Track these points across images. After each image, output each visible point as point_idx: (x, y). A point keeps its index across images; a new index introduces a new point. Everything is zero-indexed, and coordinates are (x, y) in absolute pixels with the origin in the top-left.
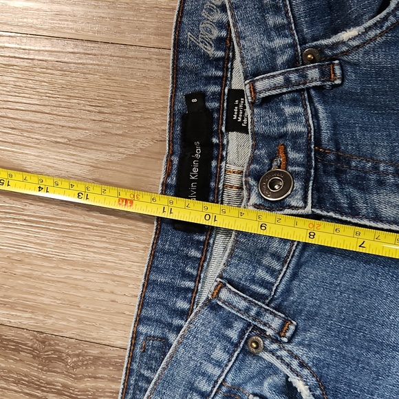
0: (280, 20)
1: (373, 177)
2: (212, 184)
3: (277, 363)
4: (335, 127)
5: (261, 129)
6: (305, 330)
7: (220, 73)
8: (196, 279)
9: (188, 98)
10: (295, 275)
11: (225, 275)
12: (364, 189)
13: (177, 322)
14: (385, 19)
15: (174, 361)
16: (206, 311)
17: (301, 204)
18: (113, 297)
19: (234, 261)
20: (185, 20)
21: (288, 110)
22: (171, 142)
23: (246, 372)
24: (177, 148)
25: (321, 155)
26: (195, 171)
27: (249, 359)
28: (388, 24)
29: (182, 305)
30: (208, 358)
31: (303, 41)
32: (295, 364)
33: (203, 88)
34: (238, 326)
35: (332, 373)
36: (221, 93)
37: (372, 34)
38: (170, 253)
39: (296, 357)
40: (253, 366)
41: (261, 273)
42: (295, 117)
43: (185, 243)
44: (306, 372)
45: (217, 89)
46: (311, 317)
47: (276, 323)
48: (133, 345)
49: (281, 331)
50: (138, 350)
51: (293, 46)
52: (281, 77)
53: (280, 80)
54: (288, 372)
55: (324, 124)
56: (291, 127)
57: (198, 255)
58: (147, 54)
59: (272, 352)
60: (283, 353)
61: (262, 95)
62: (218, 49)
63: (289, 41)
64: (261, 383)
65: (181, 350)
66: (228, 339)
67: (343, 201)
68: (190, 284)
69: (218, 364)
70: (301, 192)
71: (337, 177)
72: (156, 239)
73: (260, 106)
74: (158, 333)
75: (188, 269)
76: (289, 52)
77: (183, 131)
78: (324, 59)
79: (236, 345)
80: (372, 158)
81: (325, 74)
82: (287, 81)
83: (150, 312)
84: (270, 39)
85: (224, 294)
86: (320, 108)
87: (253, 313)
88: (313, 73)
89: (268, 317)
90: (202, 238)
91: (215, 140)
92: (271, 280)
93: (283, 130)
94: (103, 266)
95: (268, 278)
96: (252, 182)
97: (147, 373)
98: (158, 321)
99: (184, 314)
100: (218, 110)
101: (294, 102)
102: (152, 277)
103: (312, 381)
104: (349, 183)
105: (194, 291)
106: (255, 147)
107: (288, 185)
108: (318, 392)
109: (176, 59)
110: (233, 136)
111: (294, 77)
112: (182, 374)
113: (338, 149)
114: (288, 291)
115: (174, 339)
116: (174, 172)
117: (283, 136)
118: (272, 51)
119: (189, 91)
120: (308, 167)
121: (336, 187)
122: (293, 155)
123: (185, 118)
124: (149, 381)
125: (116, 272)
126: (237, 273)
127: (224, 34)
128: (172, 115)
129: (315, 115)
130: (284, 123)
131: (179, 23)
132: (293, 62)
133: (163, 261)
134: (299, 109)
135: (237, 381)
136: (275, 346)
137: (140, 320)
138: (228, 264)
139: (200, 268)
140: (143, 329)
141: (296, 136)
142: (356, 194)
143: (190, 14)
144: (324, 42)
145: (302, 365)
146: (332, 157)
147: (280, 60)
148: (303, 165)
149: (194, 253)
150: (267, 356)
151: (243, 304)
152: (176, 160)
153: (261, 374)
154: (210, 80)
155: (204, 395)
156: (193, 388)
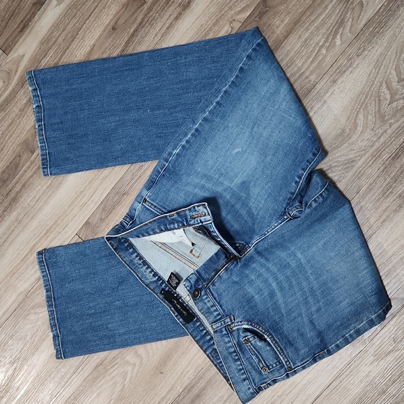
3: (237, 327)
6: (235, 314)
7: (161, 281)
8: (205, 329)
9: (161, 293)
10: (221, 306)
11: (210, 323)
13: (212, 342)
15: (221, 352)
23: (236, 337)
27: (233, 333)
29: (208, 337)
30: (226, 343)
33: (161, 288)
34: (224, 329)
35: (248, 316)
38: (194, 330)
40: (235, 334)
41: (215, 314)
44: (243, 322)
45: (164, 285)
46: (233, 310)
47: (228, 320)
48: (210, 359)
49: (231, 321)
54: (241, 326)
60: (236, 324)
64: (241, 335)
66: (225, 334)
68: (205, 331)
69: (229, 342)
74: (211, 349)
75: (201, 329)
79: (228, 334)
83: (204, 348)
85: (214, 327)
87: (223, 324)
89: (226, 321)
95: (217, 313)
97: (219, 361)
98: (208, 347)
99: (211, 339)
100: (169, 289)
102: (197, 340)
103: (246, 323)
105: (207, 332)
108: (250, 323)
112: (225, 353)
114: (224, 311)
115: (215, 347)
119: (159, 291)
123: (165, 298)
124: (221, 362)
126: (212, 319)
133: (194, 334)
135: (237, 340)
136: (233, 325)
137: (205, 352)
138: (208, 320)
139: (203, 326)
140: (207, 353)
143: (142, 277)
145: (241, 322)
149: (198, 324)
150: (234, 329)
151: (220, 324)
152: (172, 309)
153: (239, 334)
154: (161, 285)
155: (235, 352)
156: (231, 353)
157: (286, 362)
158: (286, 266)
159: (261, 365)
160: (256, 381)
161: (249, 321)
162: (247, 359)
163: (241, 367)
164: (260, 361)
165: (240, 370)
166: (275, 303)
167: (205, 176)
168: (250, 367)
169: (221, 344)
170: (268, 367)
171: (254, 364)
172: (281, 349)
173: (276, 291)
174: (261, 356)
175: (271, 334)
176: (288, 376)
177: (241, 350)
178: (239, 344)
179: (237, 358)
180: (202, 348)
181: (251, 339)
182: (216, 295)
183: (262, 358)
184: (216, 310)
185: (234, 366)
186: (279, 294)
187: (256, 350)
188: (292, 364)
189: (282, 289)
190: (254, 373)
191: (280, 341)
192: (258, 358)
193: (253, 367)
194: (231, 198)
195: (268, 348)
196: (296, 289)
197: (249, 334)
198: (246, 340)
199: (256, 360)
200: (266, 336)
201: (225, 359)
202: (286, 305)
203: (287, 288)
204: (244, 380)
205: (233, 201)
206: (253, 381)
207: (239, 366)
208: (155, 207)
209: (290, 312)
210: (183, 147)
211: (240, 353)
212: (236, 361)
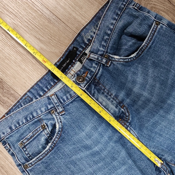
0: (105, 44)
1: (102, 91)
2: (67, 70)
3: (55, 118)
4: (101, 75)
5: (85, 65)
6: (66, 115)
7: (84, 47)
8: (49, 90)
9: (74, 47)
10: (72, 102)
11: (56, 93)
12: (99, 92)
13: (38, 97)
14: (126, 59)
15: (31, 105)
16: (46, 98)
17: (83, 87)
18: (26, 82)
19: (60, 91)
20: (84, 30)
21: (94, 65)
22: (63, 55)
23: (47, 117)
24: (64, 57)
25: (95, 79)
26: (65, 65)
27: (49, 115)
28: (126, 60)
29: (41, 93)
30: (40, 109)
31: (107, 52)
32: (59, 121)
33: (78, 48)
34: (52, 106)
35: (66, 128)
36: (82, 52)
37: (121, 60)
38: (46, 80)
39: (60, 119)
40: (49, 116)
42: (94, 67)
43: (51, 80)
44: (61, 124)
45: (82, 50)
46: (69, 113)
47: (61, 110)
48: (24, 96)
49: (61, 112)
50: (24, 98)
51: (104, 52)
52: (97, 57)
53: (96, 57)
54: (57, 121)
55: (100, 73)
56: (92, 69)
57: (53, 85)
58: (71, 31)
59: (56, 115)
60: (58, 117)
61: (90, 58)
62: (87, 41)
63: (104, 50)
64: (49, 122)
65: (35, 103)
66: (47, 107)
67: (93, 92)
68: (47, 90)
69: (42, 111)
70: (85, 84)
71: (95, 86)
72: (45, 75)
73: (89, 60)
74: (31, 97)
75: (48, 86)
76: (102, 52)
77: (68, 54)
78: (109, 59)
79: (48, 110)
80: (105, 87)
81: (107, 62)
82: (98, 58)
84: (100, 47)
85: (53, 97)
86: (101, 69)
87: (57, 105)
88: (104, 61)
89: (60, 108)
90: (56, 81)
91: (74, 61)
92: (66, 100)
93: (90, 68)
94: (28, 73)
95: (66, 99)
96: (76, 75)
97: (22, 104)
98: (33, 94)
99: (40, 96)
100: (79, 55)
101: (96, 64)
102: (38, 83)
103: (61, 126)
104: (96, 89)
105: (46, 92)
106: (82, 68)
107: (83, 81)
108: (60, 130)
109: (77, 37)
110: (78, 63)
111: (100, 58)
112: (32, 109)
113: (99, 80)
114: (68, 105)
115: (34, 100)
116: (60, 62)
117: (89, 70)
118: (99, 50)
119: (75, 46)
120: (90, 80)
121: (93, 88)
122: (88, 75)
123: (70, 51)
124: (22, 106)
125: (30, 77)
126: (60, 94)
127: (91, 39)
128: (68, 49)
129: (99, 70)
130: (91, 67)
131: (83, 29)
132: (102, 55)
133: (43, 81)
134: (96, 66)
135: (44, 118)
136: (57, 114)
137: (29, 91)
138: (58, 91)
139: (51, 88)
140: (28, 94)
141: (92, 72)
142: (96, 92)
143: (87, 29)
144: (111, 55)
145: (61, 122)
146: (97, 81)
147: (99, 53)
148: (89, 79)
149: (52, 84)
150: (54, 116)
151: (56, 101)
152: (62, 59)
153: (50, 119)
154: (81, 47)
155: (33, 117)
156: (32, 114)
157: (31, 163)
158: (114, 157)
159: (25, 141)
160: (11, 139)
161: (62, 129)
162: (29, 128)
163: (21, 124)
164: (28, 139)
165: (18, 123)
166: (80, 150)
168: (22, 131)
170: (25, 147)
171: (25, 134)
172: (41, 159)
173: (91, 151)
174: (33, 140)
175: (53, 148)
176: (19, 165)
177: (36, 122)
178: (40, 121)
179: (28, 119)
180: (32, 88)
181: (46, 131)
183: (31, 141)
184: (67, 98)
185: (21, 118)
186: (88, 153)
187: (37, 136)
188: (30, 168)
190: (17, 135)
191: (48, 157)
192: (31, 137)
193: (22, 134)
194: (168, 104)
195: (40, 147)
196: (95, 167)
197: (50, 129)
198: (45, 126)
199: (28, 136)
200: (50, 144)
201: (26, 108)
202: (79, 160)
203: (95, 159)
204: (11, 128)
206: (11, 136)
207: (22, 121)
208: (153, 35)
209: (74, 163)
211: (33, 122)
212: (26, 118)
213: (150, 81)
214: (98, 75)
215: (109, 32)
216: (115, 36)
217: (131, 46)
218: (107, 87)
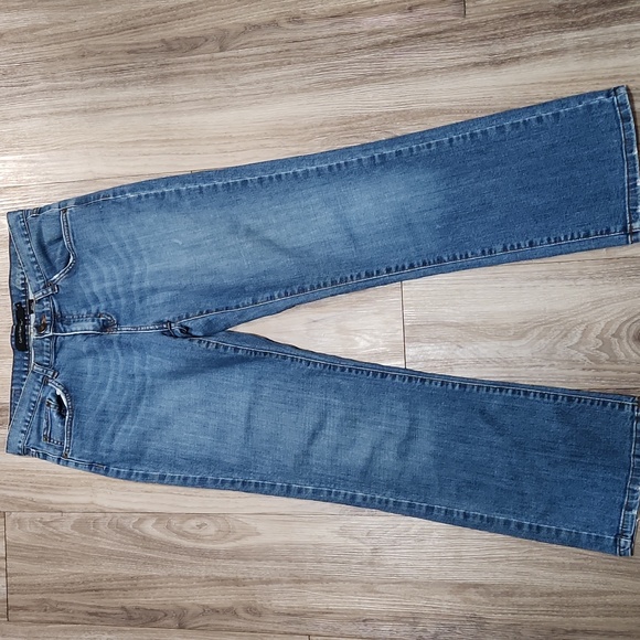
0: (39, 274)
1: (72, 321)
3: (53, 386)
4: (59, 306)
5: (37, 311)
6: (60, 374)
7: (25, 295)
8: (28, 367)
9: (16, 304)
10: (56, 357)
13: (23, 383)
15: (23, 395)
19: (37, 356)
20: (12, 279)
21: (45, 303)
23: (45, 392)
25: (56, 316)
26: (21, 330)
28: (67, 271)
29: (24, 376)
30: (34, 389)
31: (47, 280)
33: (20, 301)
34: (41, 377)
36: (26, 302)
38: (19, 360)
40: (47, 388)
41: (46, 358)
42: (47, 305)
43: (23, 355)
45: (25, 300)
46: (62, 369)
47: (52, 373)
48: (11, 394)
49: (53, 376)
51: (44, 282)
55: (56, 306)
56: (46, 309)
59: (51, 383)
61: (38, 299)
62: (23, 287)
63: (43, 280)
64: (49, 395)
65: (25, 390)
66: (39, 382)
67: (62, 329)
68: (26, 369)
69: (37, 391)
71: (61, 322)
73: (37, 303)
74: (18, 388)
75: (25, 364)
76: (43, 284)
78: (52, 285)
79: (42, 384)
80: (71, 315)
81: (53, 290)
82: (43, 294)
83: (15, 381)
84: (38, 281)
85: (36, 368)
86: (54, 301)
87: (45, 372)
88: (50, 290)
91: (26, 318)
93: (43, 310)
95: (48, 360)
100: (26, 307)
101: (46, 300)
104: (65, 324)
105: (27, 371)
106: (37, 318)
109: (11, 292)
110: (31, 316)
111: (45, 292)
112: (27, 396)
113: (61, 314)
114: (55, 363)
115: (23, 388)
117: (43, 312)
118: (39, 284)
119: (16, 302)
120: (51, 321)
121: (61, 325)
122: (47, 318)
123: (16, 312)
124: (17, 404)
126: (39, 359)
129: (53, 304)
130: (44, 308)
132: (45, 287)
133: (17, 363)
134: (48, 302)
135: (43, 396)
136: (52, 381)
137: (12, 385)
139: (28, 362)
140: (13, 388)
143: (13, 276)
144: (52, 279)
145: (59, 384)
147: (41, 287)
149: (26, 358)
151: (42, 370)
152: (15, 327)
153: (49, 392)
154: (22, 298)
155: (35, 402)
156: (31, 401)
157: (66, 448)
159: (45, 433)
160: (31, 441)
161: (66, 390)
163: (29, 419)
164: (47, 428)
165: (26, 421)
167: (133, 236)
168: (35, 426)
169: (30, 387)
170: (50, 438)
172: (71, 434)
173: (108, 387)
174: (51, 426)
175: (73, 414)
176: (59, 460)
177: (40, 406)
178: (43, 401)
179: (32, 409)
181: (52, 406)
182: (58, 345)
183: (51, 428)
184: (49, 357)
185: (24, 414)
186: (107, 391)
188: (70, 453)
189: (113, 389)
190: (35, 433)
191: (75, 426)
192: (48, 424)
193: (38, 429)
195: (60, 425)
198: (49, 402)
199: (45, 426)
201: (23, 401)
202: (105, 406)
204: (23, 432)
205: (135, 279)
206: (29, 439)
207: (28, 416)
210: (140, 197)
211: (38, 408)
212: (30, 411)
213: (105, 270)
214: (57, 309)
215: (34, 259)
216: (39, 259)
217: (61, 254)
218: (75, 313)
